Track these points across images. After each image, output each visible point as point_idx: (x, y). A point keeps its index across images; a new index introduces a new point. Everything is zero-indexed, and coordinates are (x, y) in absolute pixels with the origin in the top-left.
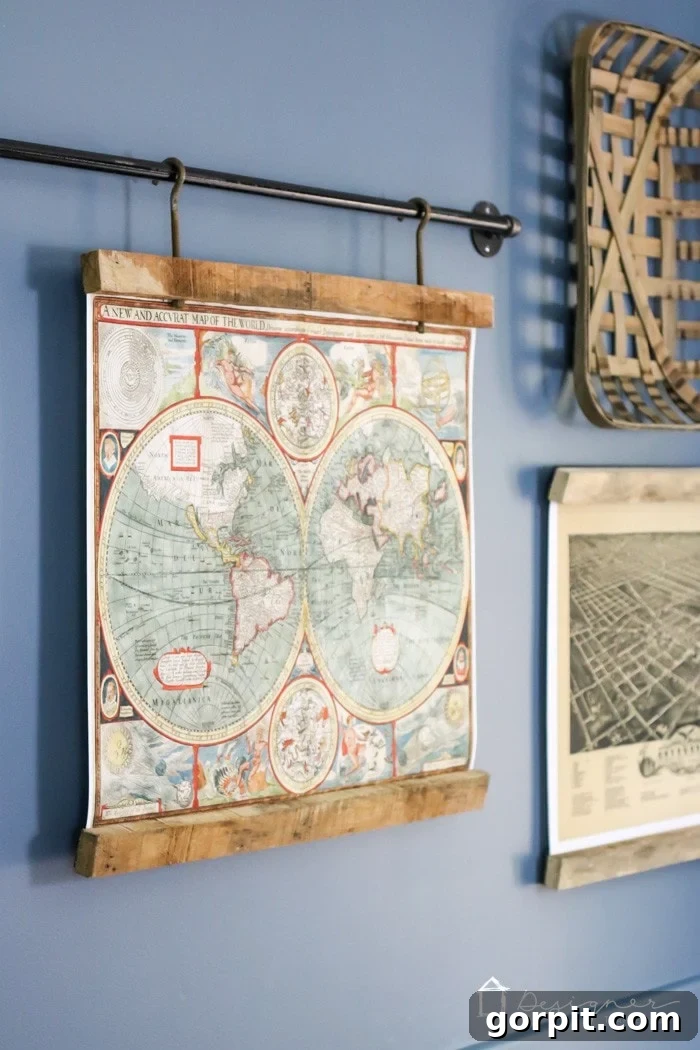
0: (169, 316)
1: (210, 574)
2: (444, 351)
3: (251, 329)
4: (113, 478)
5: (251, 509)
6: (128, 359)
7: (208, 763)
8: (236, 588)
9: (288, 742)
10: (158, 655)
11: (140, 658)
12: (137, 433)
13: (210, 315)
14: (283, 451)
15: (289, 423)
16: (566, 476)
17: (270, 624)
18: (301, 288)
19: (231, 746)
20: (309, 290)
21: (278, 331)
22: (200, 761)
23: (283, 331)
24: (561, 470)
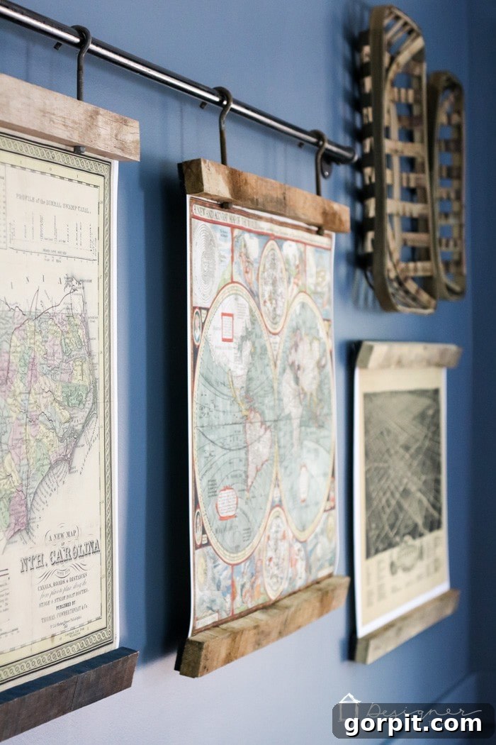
0: (221, 215)
1: (237, 425)
2: (323, 251)
3: (252, 229)
4: (199, 346)
5: (253, 374)
6: (204, 250)
7: (238, 578)
8: (248, 436)
9: (270, 559)
10: (217, 493)
11: (210, 494)
12: (208, 310)
13: (236, 216)
14: (266, 327)
15: (268, 304)
16: (371, 348)
17: (262, 465)
18: (281, 197)
19: (247, 564)
20: (285, 198)
21: (262, 231)
22: (234, 577)
23: (265, 231)
24: (366, 344)
